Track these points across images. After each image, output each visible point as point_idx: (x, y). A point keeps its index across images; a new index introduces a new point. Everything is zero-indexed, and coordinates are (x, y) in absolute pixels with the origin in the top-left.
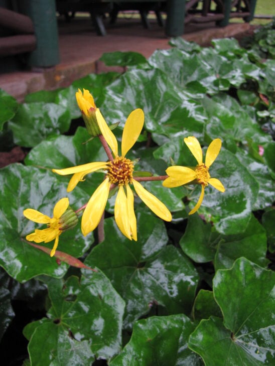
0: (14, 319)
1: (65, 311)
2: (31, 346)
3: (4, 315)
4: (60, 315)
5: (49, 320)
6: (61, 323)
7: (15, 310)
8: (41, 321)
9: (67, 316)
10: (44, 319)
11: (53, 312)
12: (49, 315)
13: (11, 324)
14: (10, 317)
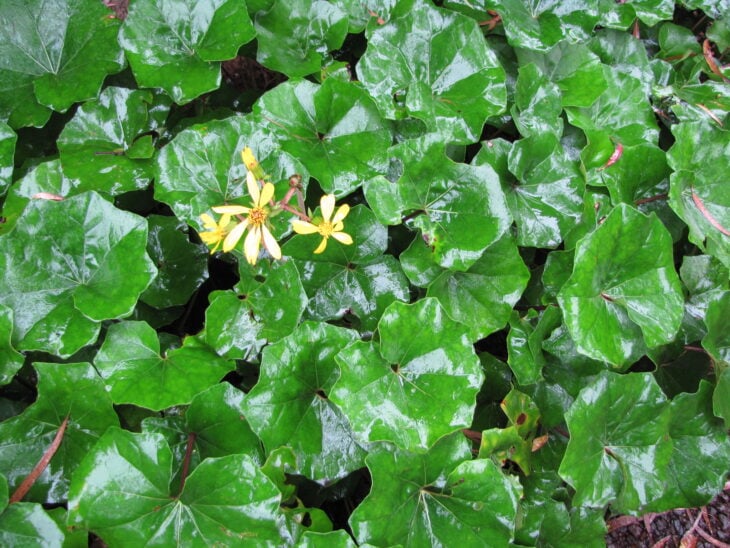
0: (207, 281)
1: (252, 290)
2: (209, 312)
3: (201, 275)
4: (246, 292)
5: (235, 293)
6: (245, 300)
7: (210, 272)
8: (227, 291)
9: (253, 295)
10: (230, 291)
11: (241, 288)
12: (237, 290)
13: (203, 285)
14: (204, 278)
